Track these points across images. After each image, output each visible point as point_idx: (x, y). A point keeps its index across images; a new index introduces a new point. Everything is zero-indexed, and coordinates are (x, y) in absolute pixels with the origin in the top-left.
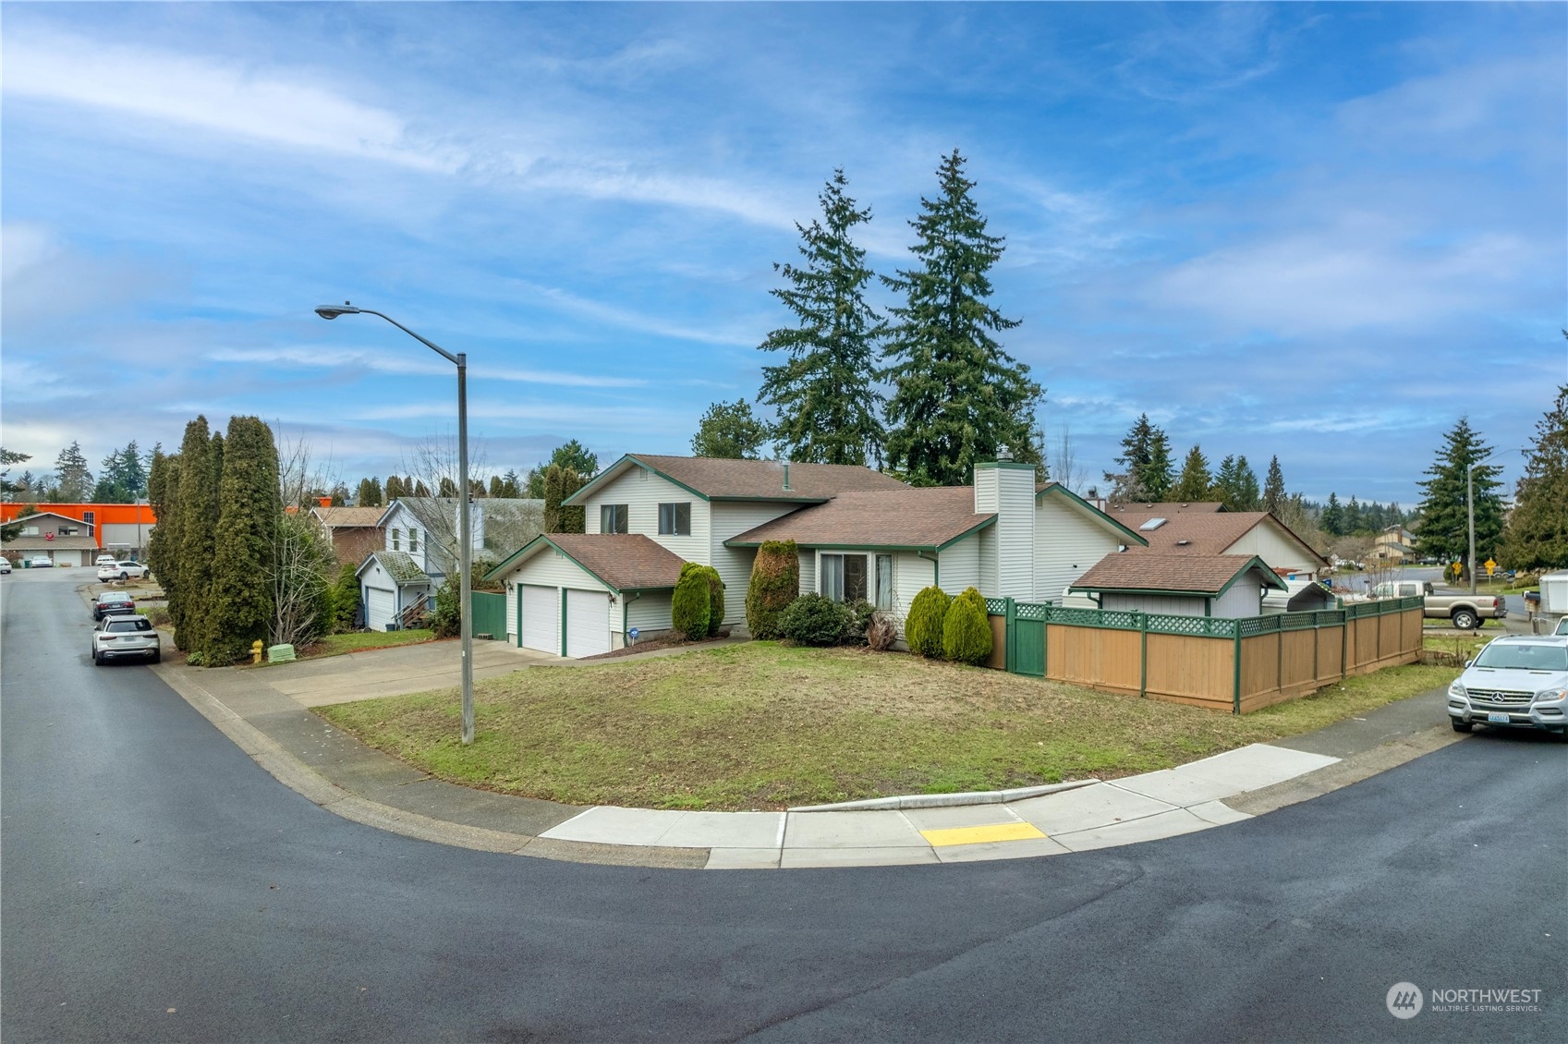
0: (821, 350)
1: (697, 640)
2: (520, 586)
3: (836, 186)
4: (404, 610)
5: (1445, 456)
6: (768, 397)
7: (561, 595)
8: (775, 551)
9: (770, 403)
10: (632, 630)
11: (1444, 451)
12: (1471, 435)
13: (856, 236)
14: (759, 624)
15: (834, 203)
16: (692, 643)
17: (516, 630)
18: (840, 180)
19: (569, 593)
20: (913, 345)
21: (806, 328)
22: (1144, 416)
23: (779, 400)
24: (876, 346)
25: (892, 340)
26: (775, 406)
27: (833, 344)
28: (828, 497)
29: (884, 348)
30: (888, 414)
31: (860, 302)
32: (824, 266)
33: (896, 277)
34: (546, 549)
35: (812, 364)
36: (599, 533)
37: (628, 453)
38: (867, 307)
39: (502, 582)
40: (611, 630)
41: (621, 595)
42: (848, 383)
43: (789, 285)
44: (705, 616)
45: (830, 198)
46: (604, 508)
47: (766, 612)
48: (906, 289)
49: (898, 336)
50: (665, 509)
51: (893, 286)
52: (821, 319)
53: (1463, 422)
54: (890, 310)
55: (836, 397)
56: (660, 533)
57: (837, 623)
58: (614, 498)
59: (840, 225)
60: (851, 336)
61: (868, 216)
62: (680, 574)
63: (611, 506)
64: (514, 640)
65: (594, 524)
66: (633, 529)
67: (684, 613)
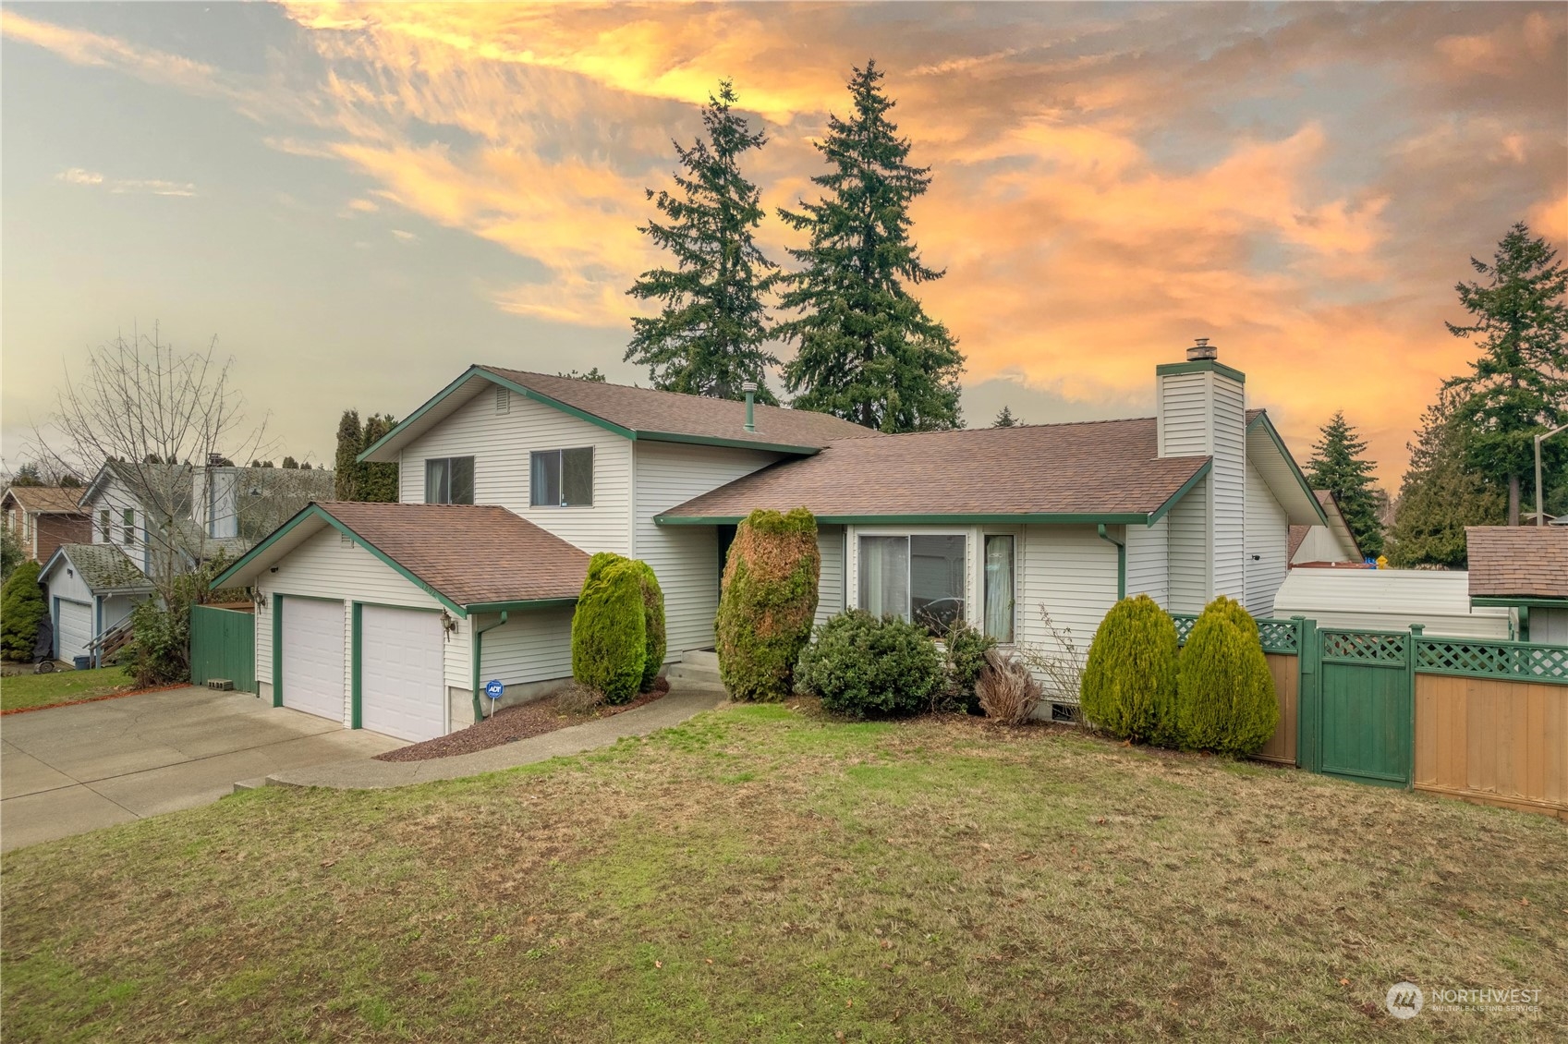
0: (703, 301)
1: (622, 702)
2: (278, 598)
3: (722, 102)
4: (108, 633)
5: (1321, 451)
6: (639, 355)
7: (349, 616)
8: (776, 529)
9: (641, 362)
10: (489, 686)
11: (1320, 445)
12: (1346, 430)
13: (747, 163)
14: (749, 671)
15: (720, 122)
16: (612, 709)
17: (271, 676)
18: (727, 95)
19: (366, 613)
20: (818, 294)
21: (686, 271)
22: (1006, 410)
23: (656, 359)
24: (770, 299)
25: (794, 287)
26: (647, 367)
27: (717, 293)
28: (817, 446)
29: (784, 297)
30: (789, 378)
31: (750, 245)
32: (707, 199)
33: (800, 212)
34: (321, 533)
35: (695, 315)
36: (423, 502)
37: (476, 363)
38: (757, 252)
39: (248, 590)
40: (448, 683)
41: (470, 616)
42: (735, 342)
43: (666, 221)
44: (638, 656)
45: (716, 116)
46: (431, 464)
47: (762, 649)
48: (810, 227)
49: (801, 283)
50: (544, 462)
51: (794, 223)
52: (704, 262)
53: (1338, 416)
54: (791, 252)
55: (723, 358)
56: (534, 503)
57: (925, 672)
58: (448, 447)
59: (726, 150)
60: (740, 285)
61: (761, 140)
62: (587, 575)
63: (443, 462)
64: (267, 693)
65: (413, 488)
66: (482, 497)
67: (599, 651)
